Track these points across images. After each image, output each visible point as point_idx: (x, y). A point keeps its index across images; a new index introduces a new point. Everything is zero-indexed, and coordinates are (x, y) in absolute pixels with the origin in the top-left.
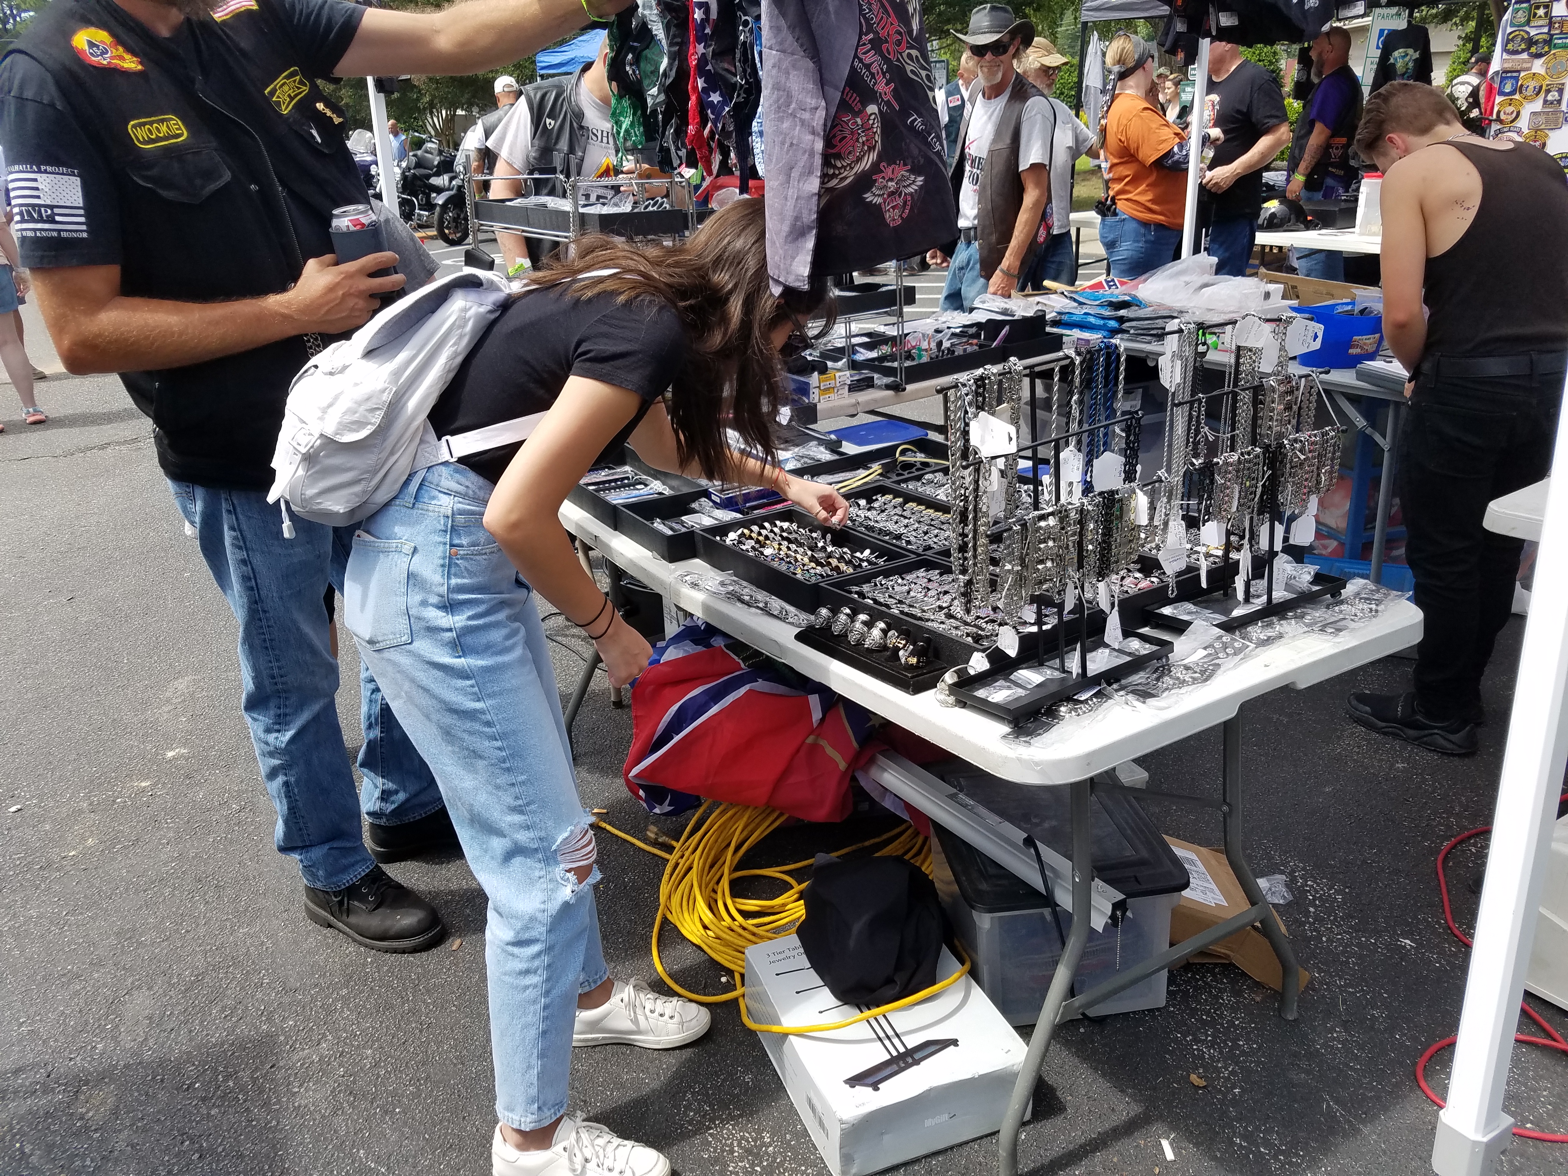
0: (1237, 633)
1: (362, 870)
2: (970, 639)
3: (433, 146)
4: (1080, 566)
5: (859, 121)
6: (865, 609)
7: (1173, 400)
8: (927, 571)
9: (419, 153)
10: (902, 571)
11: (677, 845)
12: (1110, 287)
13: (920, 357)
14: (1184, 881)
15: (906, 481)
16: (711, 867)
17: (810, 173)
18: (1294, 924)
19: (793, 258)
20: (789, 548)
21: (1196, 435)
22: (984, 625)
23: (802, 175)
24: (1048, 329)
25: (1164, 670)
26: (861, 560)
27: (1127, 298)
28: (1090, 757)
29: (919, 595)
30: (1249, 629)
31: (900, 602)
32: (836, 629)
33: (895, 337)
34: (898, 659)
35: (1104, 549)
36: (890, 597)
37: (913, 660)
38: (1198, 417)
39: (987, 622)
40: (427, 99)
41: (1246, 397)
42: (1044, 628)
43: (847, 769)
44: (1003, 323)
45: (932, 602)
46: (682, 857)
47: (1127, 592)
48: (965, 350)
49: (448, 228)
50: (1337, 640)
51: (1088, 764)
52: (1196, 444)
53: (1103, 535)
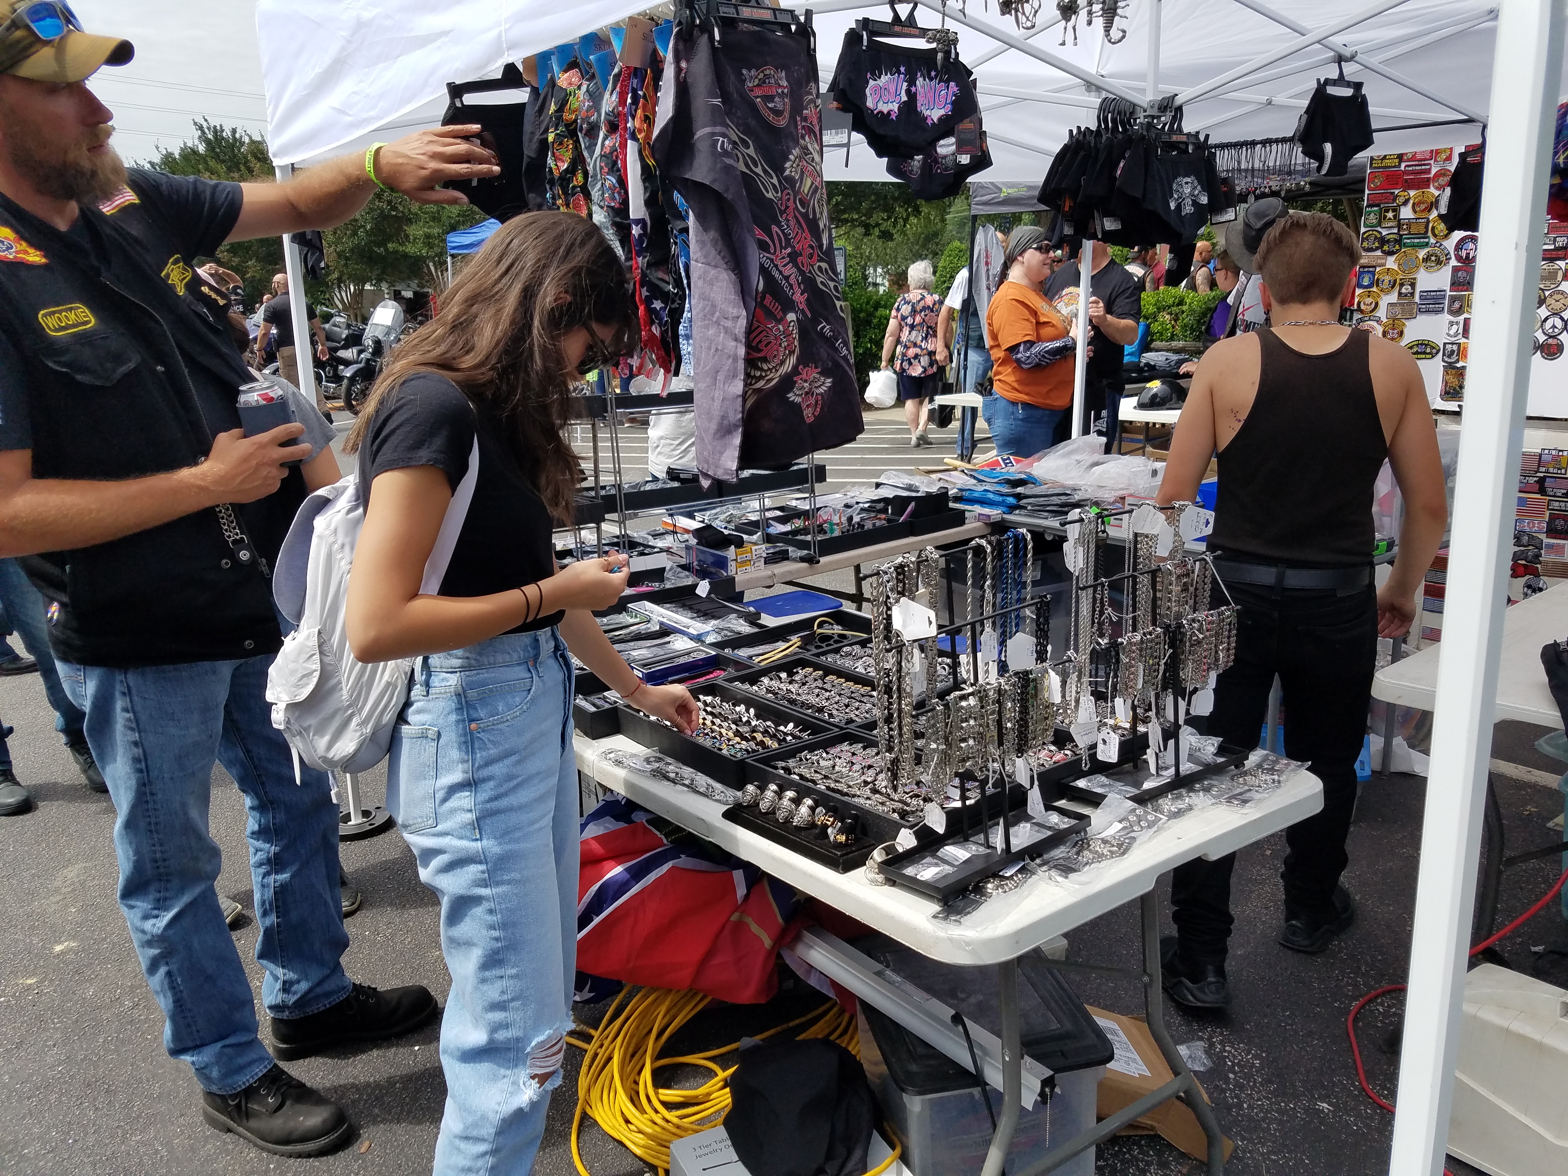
0: (1149, 806)
1: (260, 1070)
2: (896, 815)
3: (342, 320)
4: (1001, 744)
5: (781, 327)
6: (791, 785)
7: (1077, 583)
8: (851, 744)
9: (327, 326)
10: (826, 745)
11: (596, 1034)
12: (1006, 464)
13: (832, 531)
14: (1107, 1054)
15: (824, 653)
16: (633, 1056)
17: (735, 376)
18: (1216, 1091)
19: (721, 453)
20: (713, 723)
21: (1101, 615)
22: (909, 800)
23: (727, 378)
24: (951, 505)
25: (1083, 844)
26: (786, 734)
27: (1023, 476)
28: (1018, 935)
29: (843, 770)
30: (1160, 801)
31: (826, 777)
32: (764, 806)
33: (808, 511)
34: (827, 836)
35: (1021, 726)
36: (816, 772)
37: (842, 838)
38: (1102, 599)
39: (911, 797)
40: (336, 275)
41: (1144, 580)
42: (968, 802)
43: (773, 947)
44: (909, 499)
45: (856, 778)
46: (601, 1046)
47: (1043, 765)
48: (874, 524)
49: (355, 399)
50: (1244, 811)
51: (1017, 942)
52: (1101, 624)
53: (1021, 712)
